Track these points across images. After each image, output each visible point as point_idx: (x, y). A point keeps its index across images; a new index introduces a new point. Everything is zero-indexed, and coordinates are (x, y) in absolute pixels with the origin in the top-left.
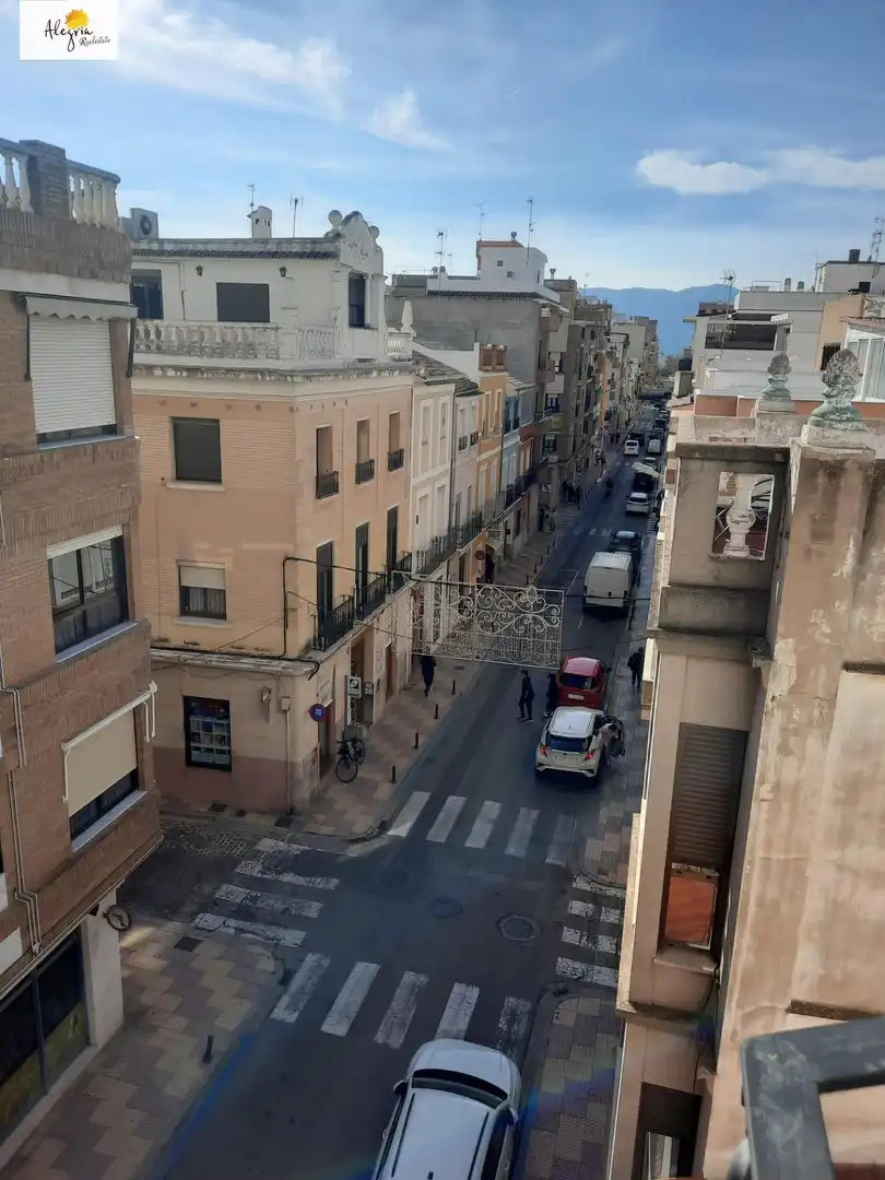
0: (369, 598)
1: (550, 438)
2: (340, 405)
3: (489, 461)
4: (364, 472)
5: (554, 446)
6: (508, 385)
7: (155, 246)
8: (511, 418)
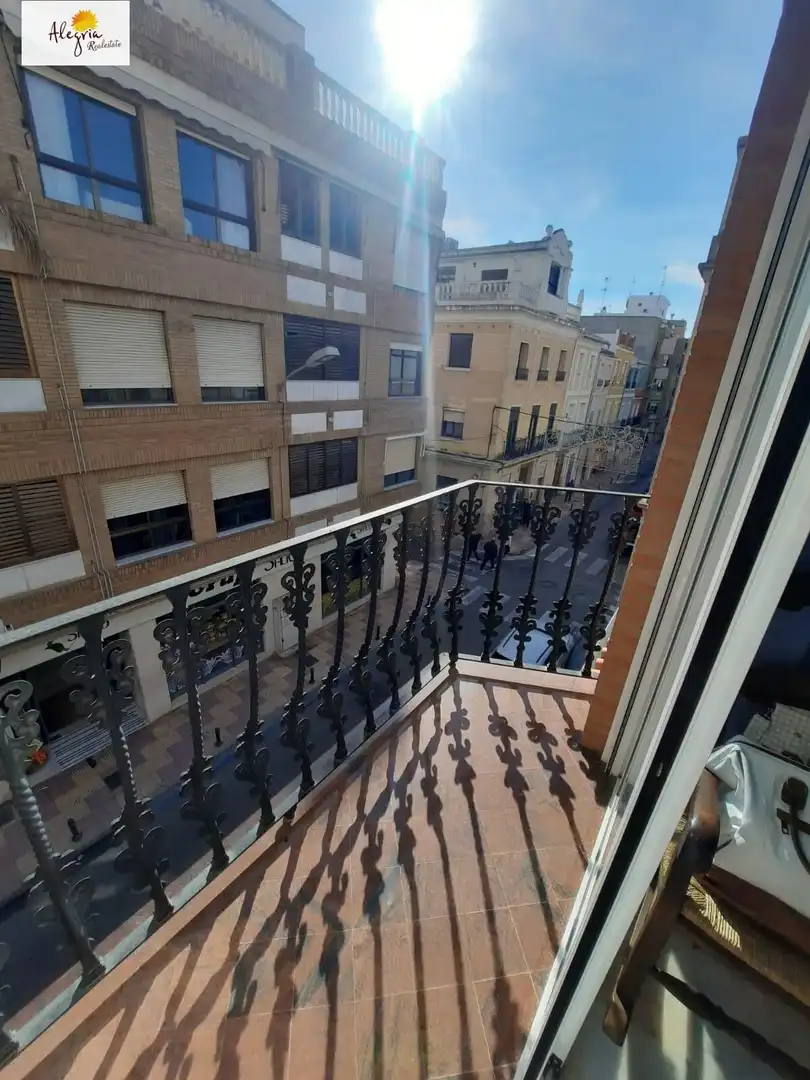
0: (534, 445)
1: (653, 404)
2: (536, 332)
3: (614, 400)
4: (542, 376)
5: (655, 410)
6: (632, 360)
7: (455, 254)
8: (632, 381)
